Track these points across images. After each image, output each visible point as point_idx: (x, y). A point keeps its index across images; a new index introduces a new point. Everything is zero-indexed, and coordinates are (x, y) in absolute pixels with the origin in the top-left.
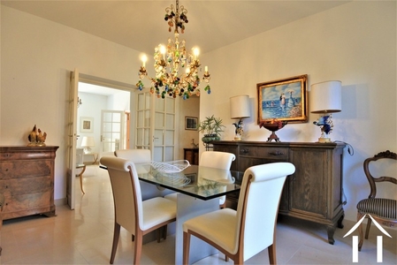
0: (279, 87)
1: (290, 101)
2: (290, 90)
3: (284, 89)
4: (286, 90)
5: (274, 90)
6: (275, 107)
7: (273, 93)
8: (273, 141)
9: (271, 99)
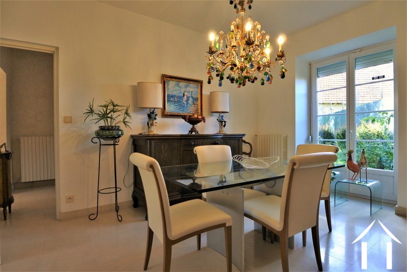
0: (182, 84)
1: (191, 99)
2: (191, 90)
3: (186, 87)
4: (188, 89)
5: (178, 86)
6: (178, 102)
7: (177, 88)
8: (194, 133)
9: (175, 93)
